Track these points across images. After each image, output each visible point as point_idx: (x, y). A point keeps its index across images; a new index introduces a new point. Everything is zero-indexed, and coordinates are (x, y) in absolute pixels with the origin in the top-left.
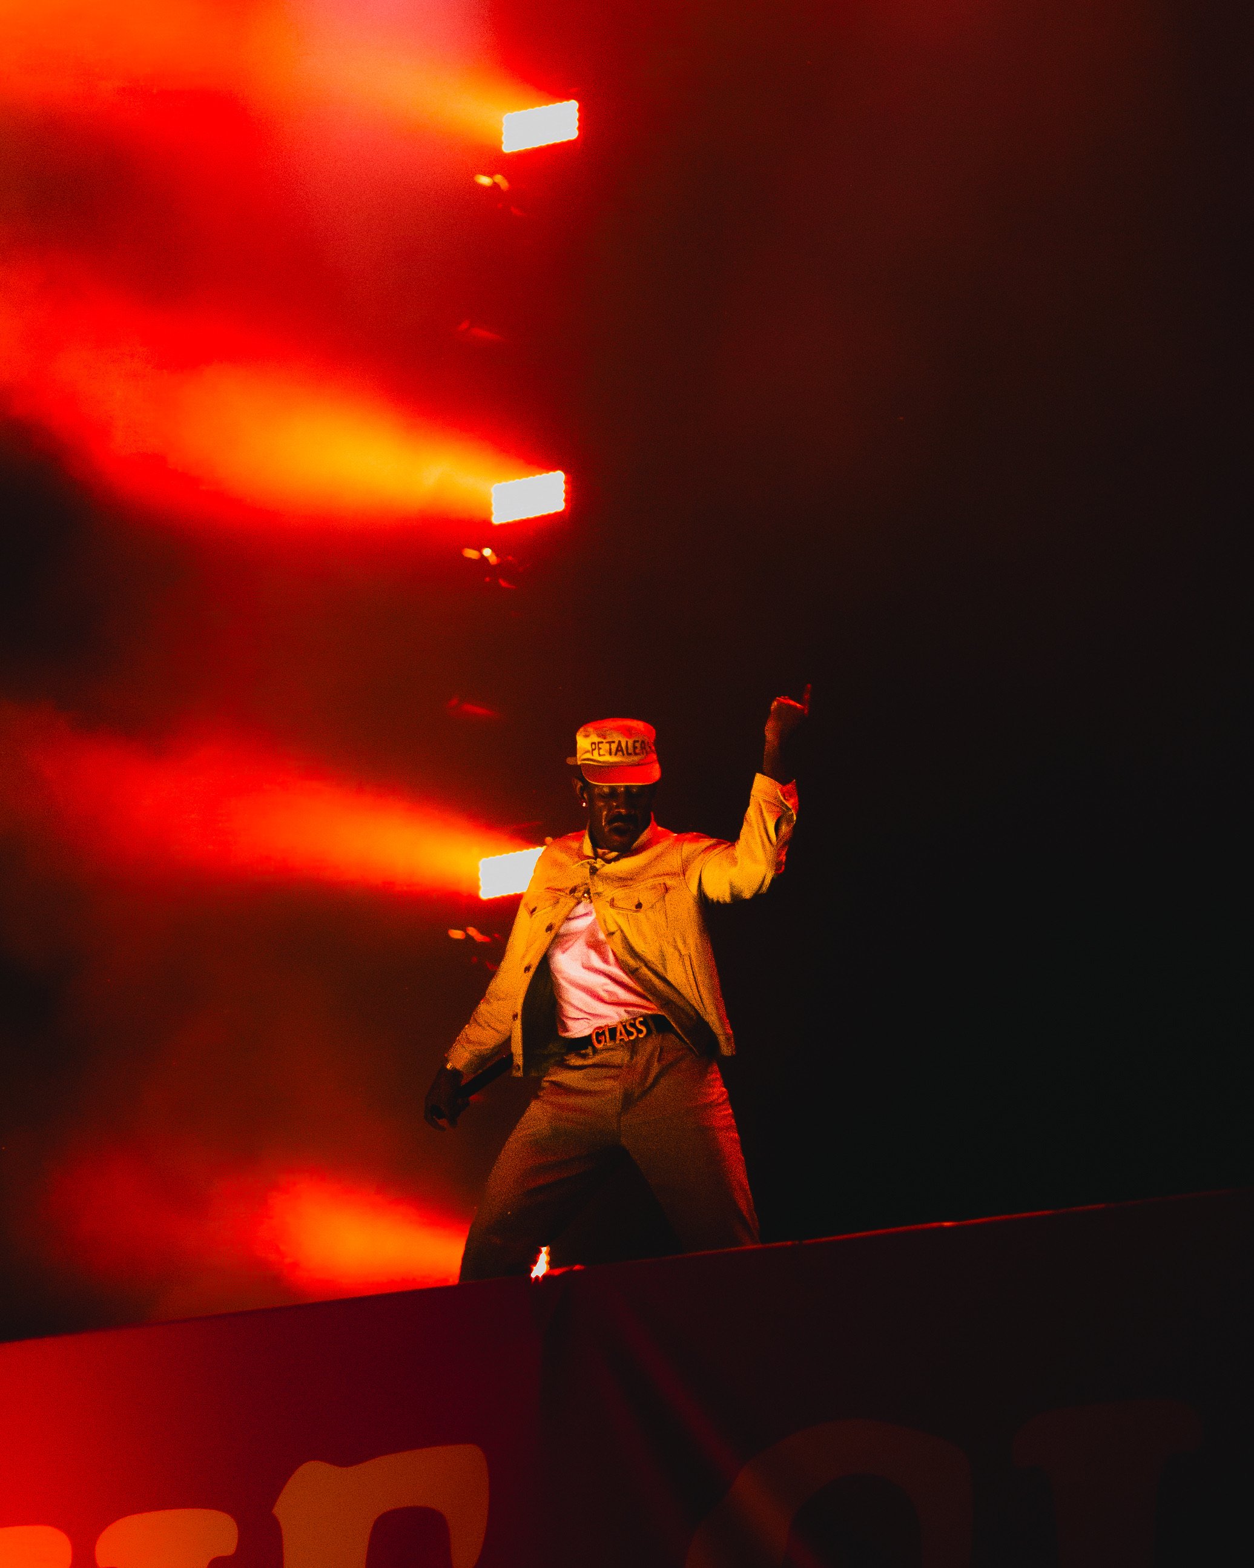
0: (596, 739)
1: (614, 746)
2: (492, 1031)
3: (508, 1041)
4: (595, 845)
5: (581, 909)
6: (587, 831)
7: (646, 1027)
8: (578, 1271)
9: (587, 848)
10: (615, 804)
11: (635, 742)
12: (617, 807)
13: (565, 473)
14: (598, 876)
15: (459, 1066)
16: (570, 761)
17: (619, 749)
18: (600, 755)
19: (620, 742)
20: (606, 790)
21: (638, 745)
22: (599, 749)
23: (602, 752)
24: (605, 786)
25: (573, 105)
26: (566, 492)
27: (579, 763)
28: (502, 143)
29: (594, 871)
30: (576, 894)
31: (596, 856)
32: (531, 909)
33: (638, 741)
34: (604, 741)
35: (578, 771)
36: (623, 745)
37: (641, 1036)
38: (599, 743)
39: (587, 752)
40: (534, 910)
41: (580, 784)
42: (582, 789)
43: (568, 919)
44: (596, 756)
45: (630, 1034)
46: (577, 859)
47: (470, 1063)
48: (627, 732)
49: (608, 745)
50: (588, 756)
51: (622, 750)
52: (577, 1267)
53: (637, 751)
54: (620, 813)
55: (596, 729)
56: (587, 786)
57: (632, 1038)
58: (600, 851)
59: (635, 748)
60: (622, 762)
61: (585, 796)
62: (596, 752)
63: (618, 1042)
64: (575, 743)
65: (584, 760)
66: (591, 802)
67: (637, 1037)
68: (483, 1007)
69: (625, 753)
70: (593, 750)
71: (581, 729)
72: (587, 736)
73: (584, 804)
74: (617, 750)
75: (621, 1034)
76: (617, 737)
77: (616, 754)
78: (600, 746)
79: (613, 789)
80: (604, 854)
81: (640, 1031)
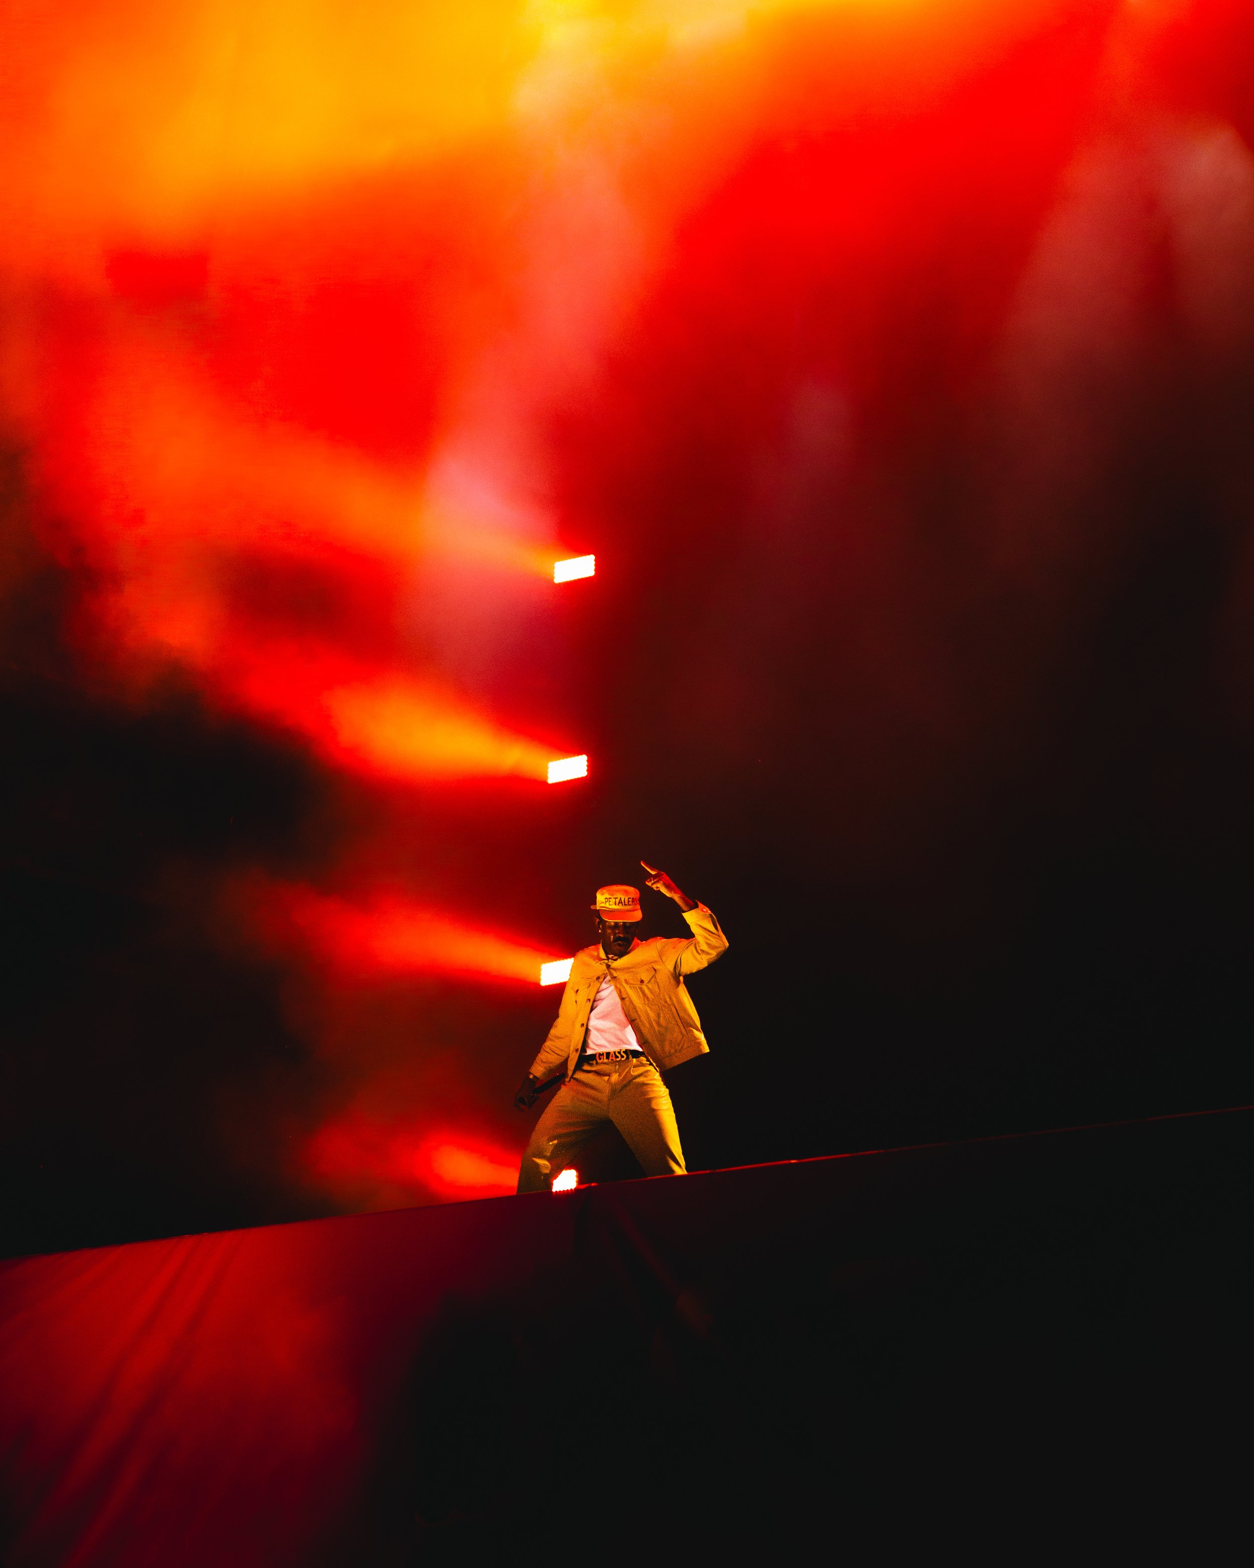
0: (608, 896)
1: (618, 900)
2: (556, 1055)
3: (566, 1061)
4: (607, 953)
5: (604, 986)
6: (601, 945)
7: (626, 1054)
8: (594, 1187)
9: (602, 955)
10: (617, 931)
11: (629, 898)
12: (619, 933)
13: (587, 756)
14: (612, 969)
15: (538, 1075)
16: (592, 907)
17: (620, 902)
18: (610, 905)
19: (621, 898)
20: (612, 924)
21: (630, 900)
22: (609, 901)
23: (611, 903)
24: (612, 922)
25: (592, 558)
26: (588, 766)
27: (598, 909)
28: (554, 578)
29: (608, 966)
30: (600, 980)
31: (608, 959)
32: (576, 990)
33: (630, 898)
34: (612, 897)
35: (598, 913)
36: (623, 900)
37: (623, 1059)
38: (610, 898)
39: (603, 903)
40: (578, 991)
41: (598, 920)
42: (599, 923)
43: (598, 992)
44: (607, 905)
45: (617, 1057)
46: (597, 961)
47: (544, 1074)
48: (626, 892)
49: (614, 899)
50: (603, 905)
51: (622, 903)
52: (593, 1184)
53: (630, 903)
54: (620, 937)
55: (608, 891)
56: (602, 922)
57: (618, 1059)
58: (610, 956)
59: (629, 901)
60: (621, 909)
61: (601, 926)
62: (607, 903)
63: (610, 1060)
64: (596, 897)
65: (601, 907)
66: (604, 929)
67: (621, 1060)
68: (548, 1043)
69: (623, 904)
70: (606, 902)
71: (600, 890)
72: (603, 894)
73: (600, 931)
74: (619, 903)
75: (612, 1057)
76: (619, 896)
77: (618, 905)
78: (610, 900)
79: (616, 924)
80: (613, 957)
81: (622, 1057)
